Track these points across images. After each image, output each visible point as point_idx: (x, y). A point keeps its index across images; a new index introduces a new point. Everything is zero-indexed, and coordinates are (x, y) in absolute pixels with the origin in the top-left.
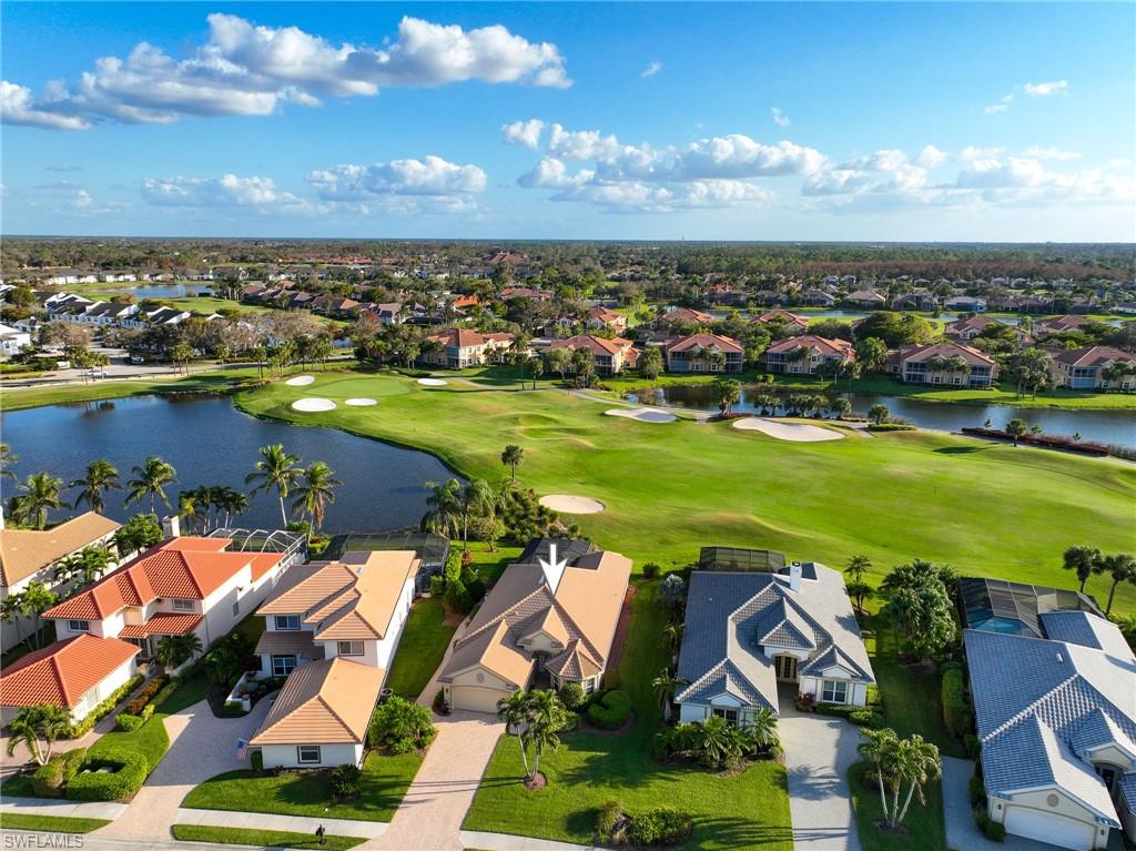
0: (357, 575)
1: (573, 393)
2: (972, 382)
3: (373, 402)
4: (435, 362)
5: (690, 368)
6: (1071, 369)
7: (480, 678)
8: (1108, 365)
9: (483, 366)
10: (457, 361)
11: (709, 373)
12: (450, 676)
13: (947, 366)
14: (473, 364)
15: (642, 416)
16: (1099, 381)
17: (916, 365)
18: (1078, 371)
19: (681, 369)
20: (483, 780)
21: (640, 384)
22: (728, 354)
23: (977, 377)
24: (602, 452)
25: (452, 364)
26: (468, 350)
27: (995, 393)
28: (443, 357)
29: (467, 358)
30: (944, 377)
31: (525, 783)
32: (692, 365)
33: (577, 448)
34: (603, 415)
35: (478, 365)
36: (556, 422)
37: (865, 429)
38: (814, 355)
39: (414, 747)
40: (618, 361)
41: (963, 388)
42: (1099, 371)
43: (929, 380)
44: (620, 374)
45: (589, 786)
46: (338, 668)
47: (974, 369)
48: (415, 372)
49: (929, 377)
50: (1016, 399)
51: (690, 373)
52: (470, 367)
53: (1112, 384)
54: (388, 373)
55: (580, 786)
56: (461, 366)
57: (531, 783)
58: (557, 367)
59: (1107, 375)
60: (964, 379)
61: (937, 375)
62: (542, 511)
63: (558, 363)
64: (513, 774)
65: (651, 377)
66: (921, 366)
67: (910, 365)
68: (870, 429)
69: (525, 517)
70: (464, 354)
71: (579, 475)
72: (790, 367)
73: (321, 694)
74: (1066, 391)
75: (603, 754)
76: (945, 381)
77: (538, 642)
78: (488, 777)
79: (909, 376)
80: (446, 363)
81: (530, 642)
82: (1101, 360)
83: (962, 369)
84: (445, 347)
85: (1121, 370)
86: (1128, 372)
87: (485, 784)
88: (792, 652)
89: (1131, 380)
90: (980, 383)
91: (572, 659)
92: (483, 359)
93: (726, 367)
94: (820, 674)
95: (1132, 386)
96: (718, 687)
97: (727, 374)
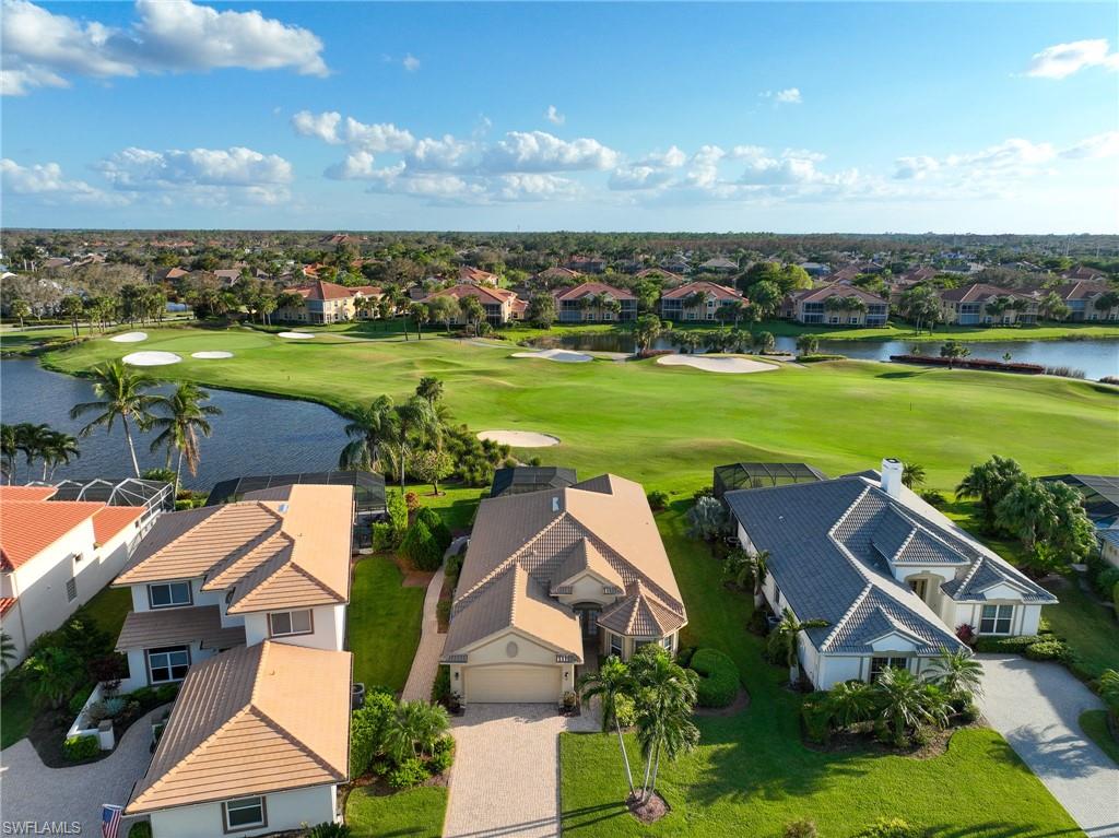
0: (281, 514)
1: (464, 342)
2: (869, 321)
3: (229, 355)
4: (297, 319)
5: (583, 319)
6: (958, 305)
7: (512, 649)
8: (991, 300)
9: (352, 321)
10: (322, 316)
11: (603, 323)
12: (462, 651)
13: (846, 305)
14: (340, 320)
15: (554, 356)
16: (984, 317)
17: (814, 306)
18: (964, 307)
19: (573, 320)
20: (563, 816)
21: (534, 334)
22: (622, 301)
23: (874, 316)
24: (525, 391)
25: (316, 319)
26: (333, 303)
27: (892, 331)
28: (304, 312)
29: (333, 313)
30: (842, 317)
31: (634, 810)
32: (585, 314)
33: (494, 388)
34: (510, 358)
35: (346, 321)
36: (459, 366)
37: (794, 361)
38: (710, 300)
39: (426, 774)
40: (507, 311)
41: (861, 327)
42: (983, 307)
43: (827, 321)
44: (510, 325)
45: (733, 801)
46: (273, 657)
47: (871, 308)
48: (271, 328)
49: (827, 317)
50: (916, 335)
51: (584, 323)
52: (337, 323)
53: (996, 319)
54: (239, 329)
55: (720, 805)
56: (326, 322)
57: (643, 810)
58: (441, 316)
59: (992, 310)
60: (860, 318)
61: (837, 315)
62: (487, 445)
63: (443, 313)
64: (608, 799)
65: (543, 326)
66: (820, 307)
67: (808, 306)
68: (798, 361)
69: (468, 452)
70: (329, 308)
71: (507, 413)
72: (685, 314)
73: (254, 702)
74: (956, 327)
75: (729, 746)
76: (843, 322)
77: (583, 589)
78: (568, 808)
79: (807, 317)
80: (307, 320)
81: (570, 590)
82: (983, 297)
83: (860, 307)
84: (306, 300)
85: (1003, 305)
86: (1009, 307)
87: (568, 823)
88: (934, 571)
89: (1012, 315)
90: (877, 321)
91: (639, 610)
92: (350, 315)
93: (621, 315)
94: (982, 597)
95: (1012, 320)
96: (875, 624)
97: (622, 322)
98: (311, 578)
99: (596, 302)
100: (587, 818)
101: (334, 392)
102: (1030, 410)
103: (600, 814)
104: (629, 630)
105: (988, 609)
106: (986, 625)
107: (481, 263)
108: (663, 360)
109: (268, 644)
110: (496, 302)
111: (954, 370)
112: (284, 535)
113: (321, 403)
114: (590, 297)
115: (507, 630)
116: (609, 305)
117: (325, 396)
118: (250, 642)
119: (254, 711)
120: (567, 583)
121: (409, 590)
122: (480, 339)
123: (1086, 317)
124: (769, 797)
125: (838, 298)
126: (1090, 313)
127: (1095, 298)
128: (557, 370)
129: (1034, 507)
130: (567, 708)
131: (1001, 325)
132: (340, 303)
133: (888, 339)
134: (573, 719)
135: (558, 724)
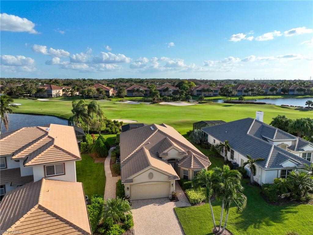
0: (47, 131)
1: (99, 101)
2: (214, 95)
3: (20, 104)
4: (43, 96)
5: (134, 95)
7: (151, 176)
8: (245, 89)
9: (61, 97)
10: (51, 95)
11: (140, 96)
12: (130, 178)
13: (208, 90)
14: (58, 96)
15: (129, 103)
16: (243, 93)
17: (199, 91)
18: (238, 91)
19: (131, 96)
21: (120, 99)
22: (145, 90)
23: (215, 93)
24: (121, 111)
25: (50, 96)
26: (55, 91)
27: (220, 97)
28: (46, 94)
29: (55, 94)
30: (207, 94)
32: (134, 94)
34: (114, 103)
35: (60, 96)
38: (170, 90)
39: (123, 231)
40: (111, 93)
41: (212, 96)
42: (243, 90)
44: (112, 97)
47: (215, 91)
48: (34, 98)
49: (203, 94)
50: (227, 98)
51: (134, 96)
52: (56, 97)
53: (246, 94)
54: (23, 99)
56: (53, 97)
58: (91, 94)
59: (245, 91)
60: (211, 93)
61: (205, 93)
62: (115, 122)
63: (91, 93)
65: (122, 97)
66: (200, 91)
67: (197, 91)
68: (199, 103)
69: (109, 124)
70: (54, 92)
72: (163, 94)
74: (237, 96)
76: (207, 95)
77: (172, 153)
79: (197, 94)
80: (47, 96)
81: (166, 154)
82: (243, 88)
83: (212, 91)
84: (46, 90)
85: (248, 90)
86: (250, 91)
89: (250, 93)
90: (216, 95)
91: (194, 160)
92: (61, 95)
93: (145, 94)
95: (250, 94)
96: (280, 158)
97: (145, 96)
98: (63, 151)
99: (138, 90)
101: (58, 112)
104: (192, 166)
105: (304, 154)
109: (44, 180)
110: (108, 90)
111: (243, 104)
112: (49, 137)
113: (54, 116)
114: (136, 89)
115: (149, 167)
116: (141, 91)
117: (55, 114)
118: (36, 179)
119: (40, 207)
120: (166, 151)
121: (97, 164)
122: (103, 100)
123: (268, 94)
124: (268, 224)
125: (206, 88)
126: (269, 92)
127: (270, 88)
128: (130, 106)
130: (174, 198)
131: (248, 95)
132: (58, 91)
133: (220, 99)
134: (177, 203)
135: (171, 205)
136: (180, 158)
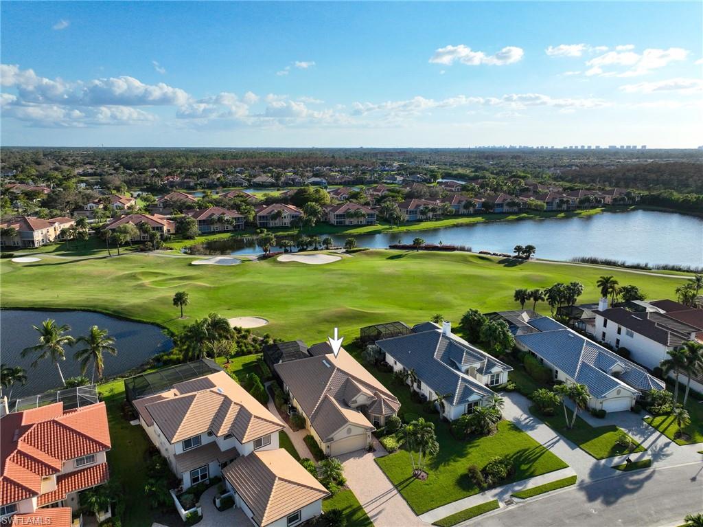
0: (223, 394)
1: (152, 256)
2: (368, 222)
5: (212, 231)
6: (407, 211)
7: (349, 431)
8: (421, 208)
9: (53, 243)
10: (33, 242)
11: (225, 232)
12: (331, 436)
13: (357, 215)
14: (46, 243)
15: (219, 261)
16: (419, 216)
17: (340, 216)
18: (410, 212)
20: (395, 486)
21: (188, 243)
22: (235, 219)
23: (370, 219)
24: (218, 288)
25: (28, 245)
26: (40, 232)
27: (379, 227)
28: (18, 239)
29: (40, 238)
30: (354, 221)
31: (417, 478)
32: (212, 228)
33: (200, 289)
34: (190, 265)
35: (49, 243)
36: (164, 274)
37: (344, 253)
38: (285, 215)
39: (340, 487)
41: (364, 226)
42: (418, 211)
43: (347, 223)
45: (445, 466)
46: (263, 457)
47: (368, 215)
49: (347, 221)
50: (391, 228)
51: (214, 233)
52: (44, 245)
53: (424, 217)
55: (441, 468)
56: (36, 246)
57: (420, 477)
59: (423, 213)
60: (363, 220)
61: (352, 220)
62: (237, 330)
64: (407, 477)
65: (192, 238)
66: (343, 216)
67: (337, 216)
68: (347, 252)
70: (38, 236)
71: (220, 305)
72: (271, 223)
73: (277, 475)
74: (409, 223)
76: (355, 223)
77: (360, 399)
78: (395, 484)
79: (337, 222)
80: (20, 244)
82: (418, 206)
83: (364, 215)
84: (18, 232)
85: (427, 211)
86: (429, 211)
87: (399, 488)
88: (473, 366)
89: (430, 214)
90: (371, 222)
91: (383, 403)
92: (52, 239)
93: (234, 227)
94: (491, 372)
95: (431, 217)
96: (467, 392)
97: (236, 231)
98: (266, 420)
99: (220, 220)
100: (404, 485)
102: (461, 273)
103: (408, 482)
104: (383, 412)
105: (492, 377)
106: (492, 382)
107: (109, 186)
108: (282, 258)
109: (257, 452)
110: (159, 225)
111: (421, 252)
112: (236, 404)
113: (95, 312)
114: (215, 217)
115: (348, 424)
116: (228, 221)
117: (95, 306)
118: (246, 454)
119: (280, 479)
120: (354, 399)
122: (158, 251)
123: (460, 213)
124: (455, 461)
125: (352, 211)
126: (462, 211)
127: (463, 203)
128: (226, 272)
129: (495, 331)
130: (370, 449)
131: (428, 220)
132: (44, 231)
133: (379, 232)
134: (375, 453)
135: (370, 457)
136: (369, 402)
